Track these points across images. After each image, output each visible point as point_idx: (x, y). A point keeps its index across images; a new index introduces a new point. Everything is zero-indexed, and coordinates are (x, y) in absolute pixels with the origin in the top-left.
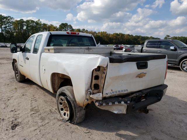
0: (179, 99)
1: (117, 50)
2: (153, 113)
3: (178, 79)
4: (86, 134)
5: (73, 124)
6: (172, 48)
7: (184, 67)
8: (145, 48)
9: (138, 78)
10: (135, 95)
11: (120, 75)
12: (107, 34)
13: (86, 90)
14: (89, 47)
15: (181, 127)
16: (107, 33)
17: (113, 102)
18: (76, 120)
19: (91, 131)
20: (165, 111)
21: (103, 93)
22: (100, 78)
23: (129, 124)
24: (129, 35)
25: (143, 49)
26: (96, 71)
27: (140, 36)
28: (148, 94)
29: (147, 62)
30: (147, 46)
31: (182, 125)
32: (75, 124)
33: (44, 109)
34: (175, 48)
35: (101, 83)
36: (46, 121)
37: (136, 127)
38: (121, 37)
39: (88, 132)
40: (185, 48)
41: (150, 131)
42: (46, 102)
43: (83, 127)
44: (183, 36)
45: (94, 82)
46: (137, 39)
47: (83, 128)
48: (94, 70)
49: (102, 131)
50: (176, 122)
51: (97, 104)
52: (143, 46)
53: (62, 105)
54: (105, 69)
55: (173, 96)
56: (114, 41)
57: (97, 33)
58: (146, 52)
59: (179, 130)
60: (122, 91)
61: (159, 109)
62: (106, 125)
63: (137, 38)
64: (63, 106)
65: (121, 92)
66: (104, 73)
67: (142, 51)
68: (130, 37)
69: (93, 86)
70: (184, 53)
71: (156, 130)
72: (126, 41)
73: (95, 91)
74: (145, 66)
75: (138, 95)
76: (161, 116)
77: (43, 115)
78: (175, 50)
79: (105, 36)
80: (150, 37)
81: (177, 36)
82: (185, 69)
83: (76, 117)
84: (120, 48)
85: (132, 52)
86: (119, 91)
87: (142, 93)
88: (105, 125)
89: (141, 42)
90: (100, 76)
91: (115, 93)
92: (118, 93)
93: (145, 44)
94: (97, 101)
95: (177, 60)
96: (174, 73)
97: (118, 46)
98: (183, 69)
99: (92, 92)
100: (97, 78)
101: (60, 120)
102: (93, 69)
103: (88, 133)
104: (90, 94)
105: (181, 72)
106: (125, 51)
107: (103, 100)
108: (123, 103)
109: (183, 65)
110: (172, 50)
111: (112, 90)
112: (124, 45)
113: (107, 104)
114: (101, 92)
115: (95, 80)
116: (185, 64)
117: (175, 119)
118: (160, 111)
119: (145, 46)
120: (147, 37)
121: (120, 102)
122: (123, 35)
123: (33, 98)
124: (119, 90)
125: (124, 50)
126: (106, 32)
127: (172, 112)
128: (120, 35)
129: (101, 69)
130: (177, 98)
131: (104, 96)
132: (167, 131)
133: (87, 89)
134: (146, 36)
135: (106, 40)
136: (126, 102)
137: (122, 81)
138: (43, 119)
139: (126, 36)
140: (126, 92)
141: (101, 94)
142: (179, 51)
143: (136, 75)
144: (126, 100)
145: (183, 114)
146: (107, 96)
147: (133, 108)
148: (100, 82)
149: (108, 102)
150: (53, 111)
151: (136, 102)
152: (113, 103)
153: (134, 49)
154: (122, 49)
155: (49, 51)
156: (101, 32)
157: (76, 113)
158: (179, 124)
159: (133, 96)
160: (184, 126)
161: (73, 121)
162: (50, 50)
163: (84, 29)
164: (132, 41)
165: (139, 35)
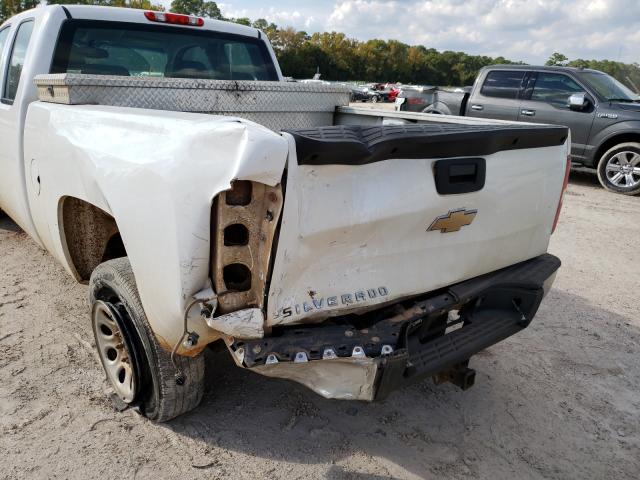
0: (593, 305)
1: (378, 100)
2: (491, 369)
3: (589, 221)
4: (199, 473)
5: (154, 420)
6: (576, 99)
7: (612, 174)
8: (475, 98)
9: (437, 233)
10: (418, 311)
11: (352, 223)
12: (347, 43)
13: (187, 295)
14: (241, 82)
15: (602, 435)
16: (345, 39)
17: (313, 349)
18: (161, 406)
19: (224, 455)
20: (536, 359)
21: (265, 310)
22: (251, 238)
23: (390, 419)
24: (422, 49)
25: (471, 100)
26: (228, 203)
27: (462, 54)
28: (478, 303)
29: (484, 161)
30: (486, 88)
31: (606, 424)
32: (161, 423)
33: (45, 343)
34: (586, 100)
35: (257, 263)
36: (39, 406)
37: (419, 433)
38: (395, 55)
39: (211, 460)
40: (622, 100)
41: (473, 455)
42: (62, 309)
43: (193, 437)
44: (610, 60)
45: (225, 255)
46: (451, 66)
47: (191, 441)
48: (222, 201)
49: (273, 456)
50: (580, 409)
51: (239, 357)
52: (470, 90)
53: (111, 337)
54: (273, 198)
55: (571, 292)
56: (370, 69)
57: (309, 38)
58: (481, 112)
59: (591, 452)
60: (362, 295)
61: (516, 348)
62: (293, 427)
63: (450, 61)
64: (113, 340)
65: (355, 303)
66: (270, 215)
67: (463, 110)
68: (427, 57)
69: (219, 275)
70: (617, 121)
71: (499, 449)
72: (413, 71)
73: (232, 299)
74: (472, 179)
75: (433, 312)
76: (523, 380)
77: (31, 375)
78: (588, 107)
79: (339, 50)
80: (498, 59)
81: (590, 60)
82: (613, 180)
83: (161, 396)
84: (390, 95)
85: (428, 112)
86: (346, 298)
87: (449, 301)
88: (288, 428)
89: (463, 77)
90: (252, 229)
91: (325, 307)
92: (341, 306)
93: (479, 80)
94: (240, 343)
95: (589, 147)
96: (573, 194)
97: (382, 88)
98: (608, 183)
99: (214, 303)
100: (237, 235)
101: (101, 400)
102: (214, 194)
103: (211, 465)
104: (203, 312)
105: (600, 191)
106: (404, 107)
107: (270, 341)
108: (358, 353)
109: (610, 166)
110: (575, 108)
111: (312, 293)
112: (405, 86)
113: (287, 357)
114: (257, 306)
115: (227, 248)
116: (616, 161)
117: (578, 397)
118: (519, 359)
119: (479, 90)
120: (484, 57)
121: (344, 352)
122: (401, 49)
123: (11, 292)
124: (348, 292)
125: (400, 101)
126: (342, 36)
127: (566, 362)
128: (393, 47)
129: (257, 194)
130: (586, 300)
131: (273, 321)
132: (543, 455)
133: (190, 287)
134: (482, 55)
135: (343, 63)
136: (373, 352)
137: (365, 250)
138: (26, 394)
139: (412, 54)
140: (379, 300)
141: (257, 313)
142: (600, 113)
143: (430, 221)
144: (375, 339)
145: (610, 371)
146: (288, 320)
147: (407, 373)
148: (253, 256)
149: (291, 350)
150: (82, 353)
151: (423, 341)
152: (315, 355)
153: (436, 101)
154: (394, 101)
155: (52, 94)
156: (326, 34)
157: (158, 378)
158: (595, 423)
159: (409, 314)
160: (613, 431)
161: (152, 411)
162: (55, 89)
163: (264, 20)
164: (431, 71)
165: (456, 51)
